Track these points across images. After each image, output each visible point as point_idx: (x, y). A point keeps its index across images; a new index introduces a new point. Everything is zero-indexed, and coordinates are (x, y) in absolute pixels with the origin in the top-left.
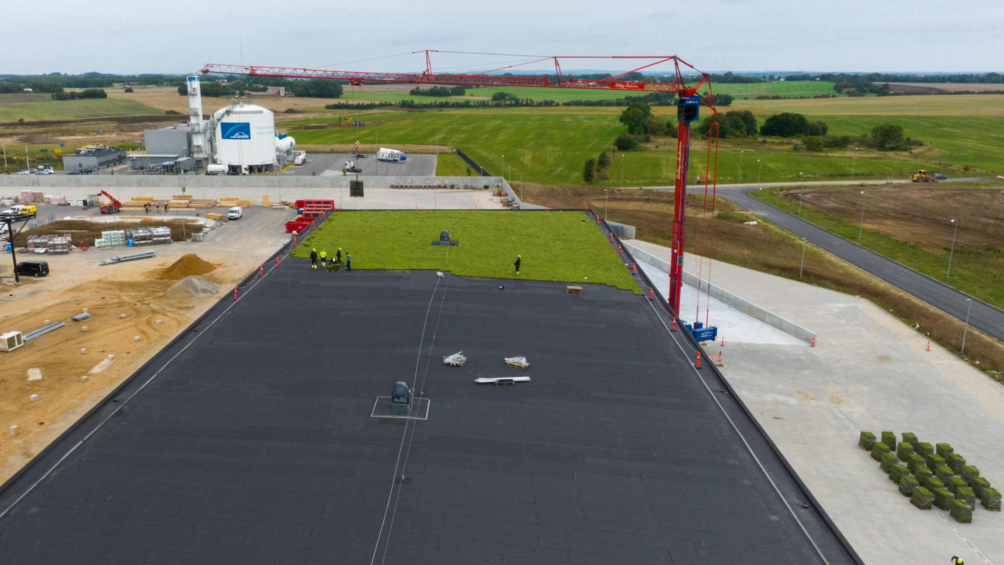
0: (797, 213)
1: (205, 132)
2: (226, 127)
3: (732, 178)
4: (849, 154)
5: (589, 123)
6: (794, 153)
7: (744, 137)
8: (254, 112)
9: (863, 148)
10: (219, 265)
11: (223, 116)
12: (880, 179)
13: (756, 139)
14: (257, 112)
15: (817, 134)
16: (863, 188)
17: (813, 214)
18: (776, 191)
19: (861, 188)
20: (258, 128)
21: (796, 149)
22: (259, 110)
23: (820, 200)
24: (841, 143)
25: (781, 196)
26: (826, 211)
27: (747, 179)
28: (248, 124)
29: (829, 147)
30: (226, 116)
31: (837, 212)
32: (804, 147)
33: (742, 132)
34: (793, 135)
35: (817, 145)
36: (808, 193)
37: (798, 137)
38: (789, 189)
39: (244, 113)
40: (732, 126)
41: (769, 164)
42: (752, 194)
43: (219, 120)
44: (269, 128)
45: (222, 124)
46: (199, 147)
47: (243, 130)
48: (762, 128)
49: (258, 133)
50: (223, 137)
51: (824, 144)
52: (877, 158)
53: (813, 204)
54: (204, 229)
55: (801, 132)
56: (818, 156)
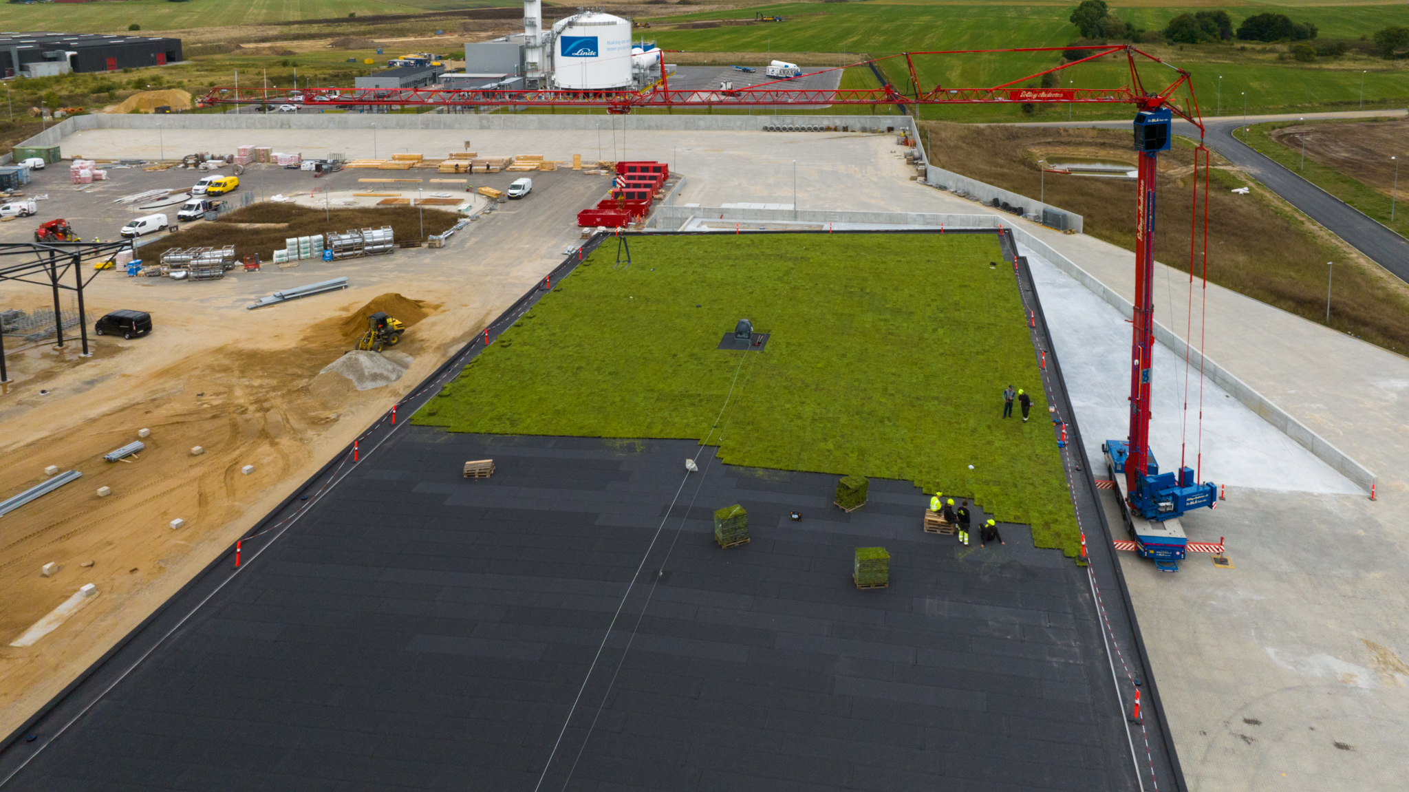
0: (1298, 170)
1: (543, 45)
2: (566, 42)
3: (1209, 109)
4: (1348, 65)
5: (1035, 19)
6: (1280, 65)
7: (1219, 42)
8: (604, 24)
9: (1364, 57)
10: (436, 307)
11: (564, 28)
12: (1397, 108)
13: (1233, 44)
14: (609, 24)
15: (1306, 38)
16: (1378, 124)
17: (1320, 171)
18: (1267, 130)
19: (1375, 124)
20: (609, 43)
21: (1281, 59)
22: (611, 21)
23: (1326, 145)
24: (1335, 51)
25: (1273, 139)
26: (1337, 165)
27: (1228, 109)
28: (595, 39)
29: (1322, 55)
30: (567, 28)
31: (1351, 167)
32: (1291, 55)
33: (1215, 36)
34: (1277, 39)
35: (1308, 54)
36: (1308, 133)
37: (1283, 42)
38: (1283, 125)
39: (591, 24)
40: (1203, 29)
41: (1252, 84)
42: (1236, 133)
43: (559, 33)
44: (623, 42)
45: (562, 37)
46: (534, 64)
47: (589, 45)
48: (1239, 31)
49: (609, 49)
50: (563, 55)
51: (1316, 52)
52: (1383, 71)
53: (1317, 153)
54: (460, 220)
55: (1286, 36)
56: (1310, 69)
